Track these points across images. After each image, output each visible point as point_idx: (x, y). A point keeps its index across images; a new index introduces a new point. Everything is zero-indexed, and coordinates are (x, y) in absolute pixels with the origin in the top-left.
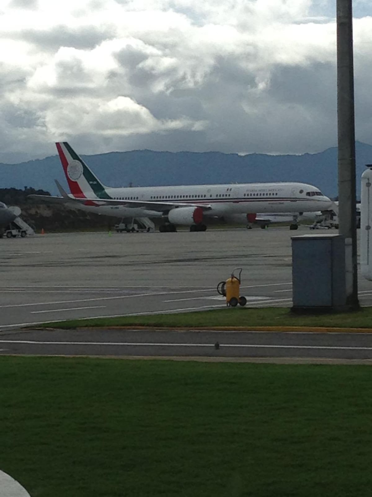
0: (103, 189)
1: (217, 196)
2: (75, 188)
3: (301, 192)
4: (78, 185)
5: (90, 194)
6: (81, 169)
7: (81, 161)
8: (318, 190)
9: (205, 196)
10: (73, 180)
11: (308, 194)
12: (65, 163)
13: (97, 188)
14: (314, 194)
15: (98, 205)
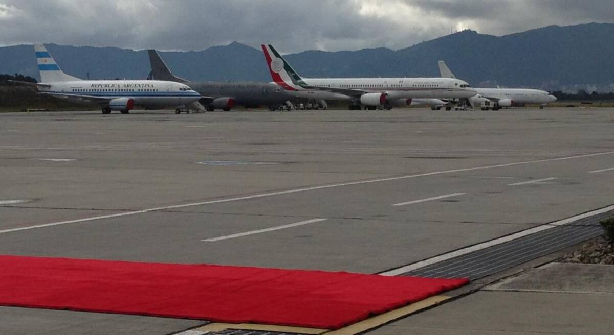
0: (300, 79)
1: (392, 86)
2: (276, 77)
3: (456, 84)
4: (279, 76)
5: (289, 82)
6: (283, 64)
7: (282, 58)
8: (468, 84)
9: (383, 86)
10: (276, 72)
11: (461, 86)
12: (269, 60)
13: (296, 78)
14: (465, 86)
15: (297, 90)
